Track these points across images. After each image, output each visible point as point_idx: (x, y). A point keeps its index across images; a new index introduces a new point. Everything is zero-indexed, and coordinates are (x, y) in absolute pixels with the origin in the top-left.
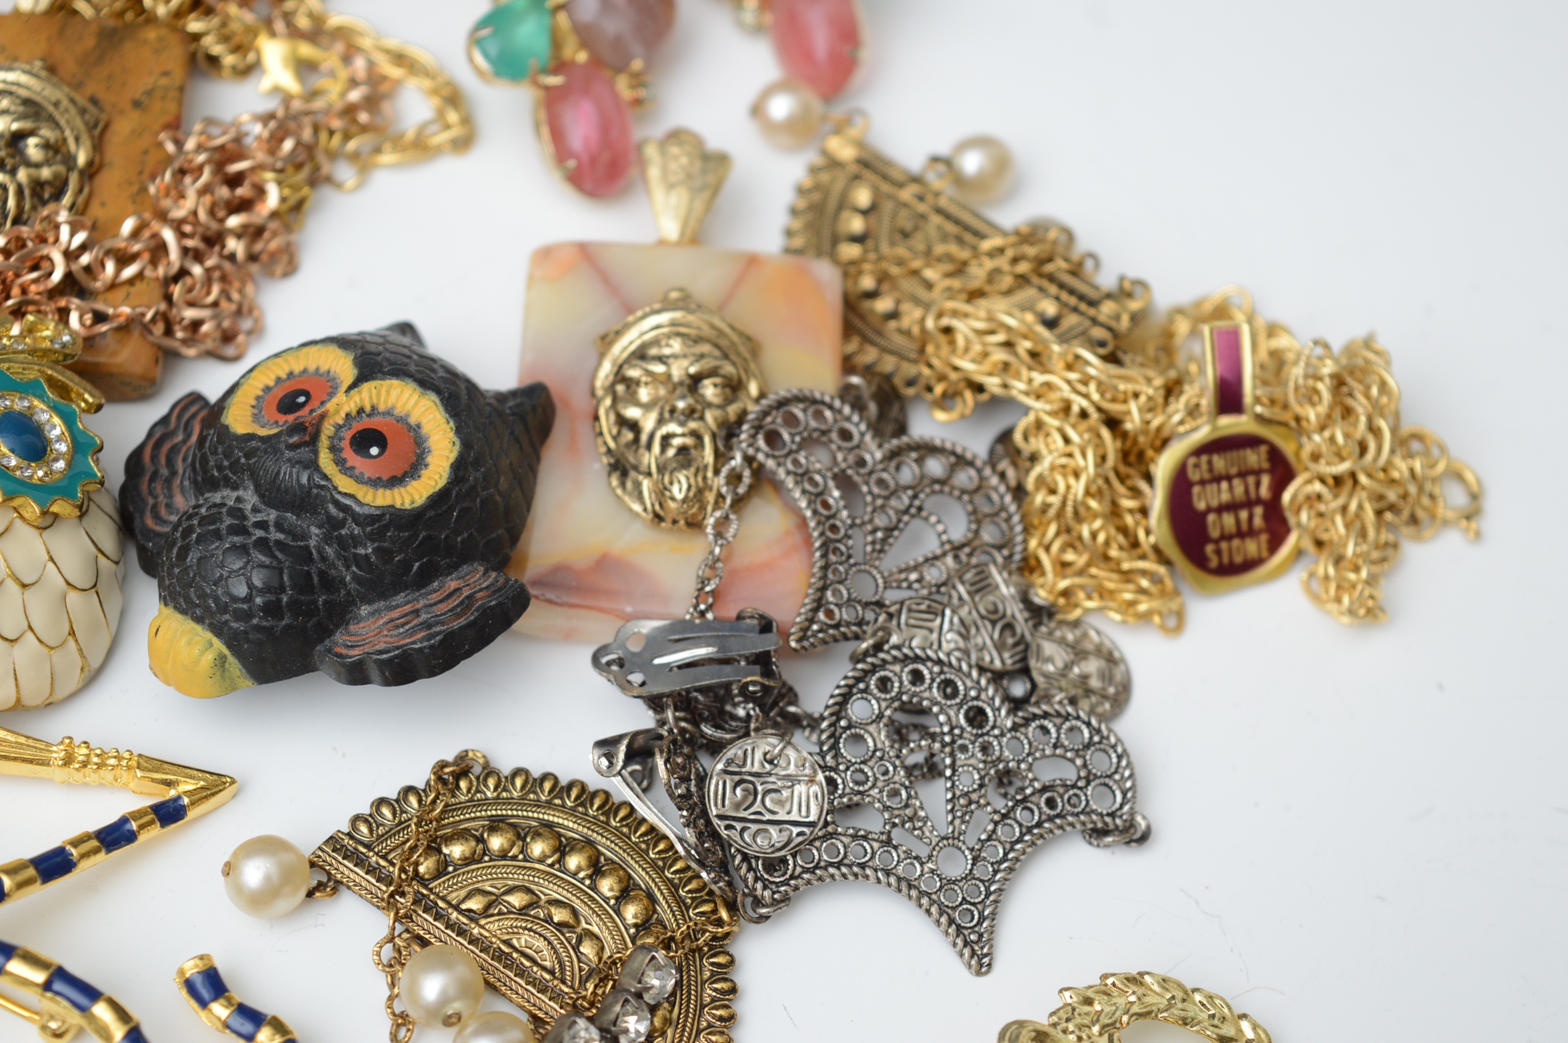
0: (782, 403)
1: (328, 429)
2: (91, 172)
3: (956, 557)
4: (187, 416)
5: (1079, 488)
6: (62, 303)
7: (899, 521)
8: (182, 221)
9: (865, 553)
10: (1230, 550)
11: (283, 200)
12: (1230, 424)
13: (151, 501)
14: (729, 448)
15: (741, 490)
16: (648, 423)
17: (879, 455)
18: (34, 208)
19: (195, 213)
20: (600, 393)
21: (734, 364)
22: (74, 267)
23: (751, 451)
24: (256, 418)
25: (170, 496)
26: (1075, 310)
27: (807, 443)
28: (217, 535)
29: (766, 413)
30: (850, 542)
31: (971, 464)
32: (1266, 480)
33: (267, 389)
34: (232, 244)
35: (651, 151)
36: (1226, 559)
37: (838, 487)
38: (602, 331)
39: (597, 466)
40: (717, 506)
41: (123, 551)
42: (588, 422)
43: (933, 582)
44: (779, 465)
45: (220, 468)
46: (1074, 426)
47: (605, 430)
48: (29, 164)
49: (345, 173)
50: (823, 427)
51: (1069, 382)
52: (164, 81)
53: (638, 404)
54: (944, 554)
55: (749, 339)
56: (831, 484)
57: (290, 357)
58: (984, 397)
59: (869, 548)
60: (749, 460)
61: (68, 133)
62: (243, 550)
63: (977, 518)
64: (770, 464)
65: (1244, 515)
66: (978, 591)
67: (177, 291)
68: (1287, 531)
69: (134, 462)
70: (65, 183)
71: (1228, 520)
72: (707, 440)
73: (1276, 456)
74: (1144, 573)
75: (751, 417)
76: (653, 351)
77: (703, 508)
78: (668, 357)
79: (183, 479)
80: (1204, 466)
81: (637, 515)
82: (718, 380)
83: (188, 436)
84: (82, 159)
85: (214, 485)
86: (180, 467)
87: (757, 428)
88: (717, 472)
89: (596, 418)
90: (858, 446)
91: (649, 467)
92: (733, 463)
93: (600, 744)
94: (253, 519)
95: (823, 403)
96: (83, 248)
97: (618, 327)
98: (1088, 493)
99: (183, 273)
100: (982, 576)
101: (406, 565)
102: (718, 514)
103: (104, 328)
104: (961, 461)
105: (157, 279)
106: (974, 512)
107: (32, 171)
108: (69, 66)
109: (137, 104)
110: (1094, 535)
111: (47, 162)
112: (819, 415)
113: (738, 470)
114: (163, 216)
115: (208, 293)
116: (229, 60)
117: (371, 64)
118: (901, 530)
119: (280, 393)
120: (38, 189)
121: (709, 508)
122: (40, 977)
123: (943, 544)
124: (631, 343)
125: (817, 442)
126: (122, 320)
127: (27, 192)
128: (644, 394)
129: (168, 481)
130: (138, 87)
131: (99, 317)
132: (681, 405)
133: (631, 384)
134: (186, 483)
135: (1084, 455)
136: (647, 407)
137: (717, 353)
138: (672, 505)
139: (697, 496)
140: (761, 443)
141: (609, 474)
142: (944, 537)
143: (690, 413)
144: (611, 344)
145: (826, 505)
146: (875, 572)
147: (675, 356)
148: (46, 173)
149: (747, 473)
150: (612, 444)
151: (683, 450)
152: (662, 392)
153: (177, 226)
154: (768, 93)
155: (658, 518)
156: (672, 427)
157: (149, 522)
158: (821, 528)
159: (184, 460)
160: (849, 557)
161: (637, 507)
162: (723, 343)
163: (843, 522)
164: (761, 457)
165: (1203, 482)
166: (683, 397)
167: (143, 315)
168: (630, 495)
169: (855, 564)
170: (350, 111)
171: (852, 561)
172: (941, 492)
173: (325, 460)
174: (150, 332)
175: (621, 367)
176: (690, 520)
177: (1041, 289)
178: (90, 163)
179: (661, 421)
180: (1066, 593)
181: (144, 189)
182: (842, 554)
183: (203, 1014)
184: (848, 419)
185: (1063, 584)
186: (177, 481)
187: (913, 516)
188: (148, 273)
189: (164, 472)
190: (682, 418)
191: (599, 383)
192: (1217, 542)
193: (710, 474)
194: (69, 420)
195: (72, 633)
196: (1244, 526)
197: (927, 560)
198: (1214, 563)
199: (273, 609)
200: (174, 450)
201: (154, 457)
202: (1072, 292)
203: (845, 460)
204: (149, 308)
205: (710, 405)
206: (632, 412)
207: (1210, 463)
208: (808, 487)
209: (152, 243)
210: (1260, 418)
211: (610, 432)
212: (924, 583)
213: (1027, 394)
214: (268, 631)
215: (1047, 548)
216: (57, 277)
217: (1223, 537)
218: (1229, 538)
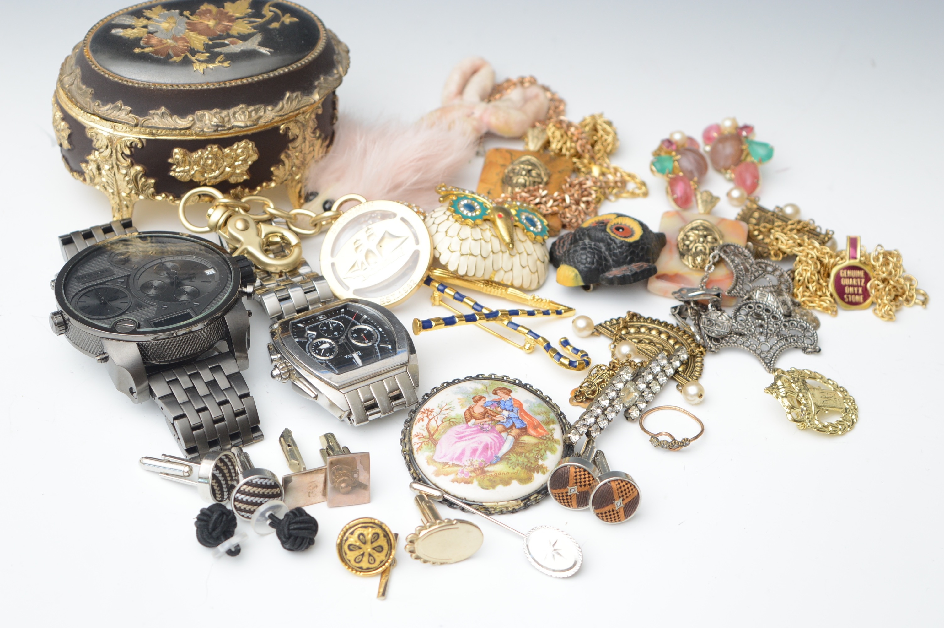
0: (728, 245)
1: (609, 225)
2: (548, 182)
3: (773, 288)
5: (809, 274)
7: (758, 277)
10: (852, 298)
11: (596, 197)
12: (853, 262)
13: (558, 250)
14: (713, 251)
16: (692, 245)
17: (754, 262)
20: (679, 239)
21: (716, 235)
23: (719, 253)
25: (563, 249)
29: (724, 246)
30: (744, 278)
31: (780, 270)
32: (863, 280)
34: (583, 205)
35: (699, 196)
36: (850, 301)
37: (742, 266)
39: (677, 255)
40: (709, 264)
42: (675, 246)
44: (726, 257)
45: (579, 236)
47: (680, 247)
49: (612, 198)
50: (739, 253)
52: (567, 168)
53: (689, 241)
55: (721, 231)
58: (785, 255)
59: (749, 280)
61: (542, 172)
62: (584, 249)
64: (724, 256)
65: (856, 289)
68: (869, 296)
69: (554, 244)
71: (851, 289)
72: (707, 249)
73: (866, 274)
77: (705, 264)
80: (845, 273)
81: (687, 266)
84: (545, 178)
85: (577, 242)
86: (566, 243)
87: (721, 248)
89: (678, 244)
90: (749, 259)
91: (691, 254)
92: (714, 253)
93: (672, 308)
95: (740, 248)
97: (685, 225)
98: (811, 274)
99: (569, 206)
101: (627, 256)
104: (777, 269)
106: (780, 280)
109: (560, 172)
111: (537, 177)
112: (738, 250)
116: (583, 169)
117: (622, 176)
118: (759, 279)
120: (534, 183)
121: (707, 264)
122: (526, 331)
124: (689, 227)
128: (691, 238)
132: (701, 241)
133: (688, 236)
135: (811, 267)
136: (692, 241)
138: (697, 262)
139: (704, 261)
141: (680, 257)
142: (771, 283)
143: (704, 242)
144: (683, 228)
145: (738, 268)
146: (750, 285)
147: (701, 230)
148: (536, 180)
150: (681, 250)
151: (701, 250)
154: (731, 191)
155: (693, 266)
156: (698, 244)
157: (557, 254)
158: (736, 273)
160: (744, 281)
161: (687, 263)
163: (743, 273)
164: (722, 254)
165: (845, 278)
168: (685, 261)
172: (771, 274)
173: (608, 230)
175: (686, 233)
176: (701, 267)
178: (547, 180)
180: (804, 301)
182: (742, 279)
183: (565, 349)
184: (746, 253)
185: (803, 299)
186: (565, 246)
187: (762, 277)
188: (561, 205)
189: (562, 245)
190: (701, 243)
191: (679, 237)
193: (708, 256)
195: (537, 271)
196: (856, 292)
197: (765, 286)
198: (847, 300)
199: (593, 263)
200: (565, 241)
202: (812, 233)
203: (745, 261)
205: (709, 242)
206: (688, 243)
207: (847, 272)
208: (734, 264)
209: (562, 198)
210: (862, 262)
214: (590, 268)
217: (849, 294)
218: (852, 294)
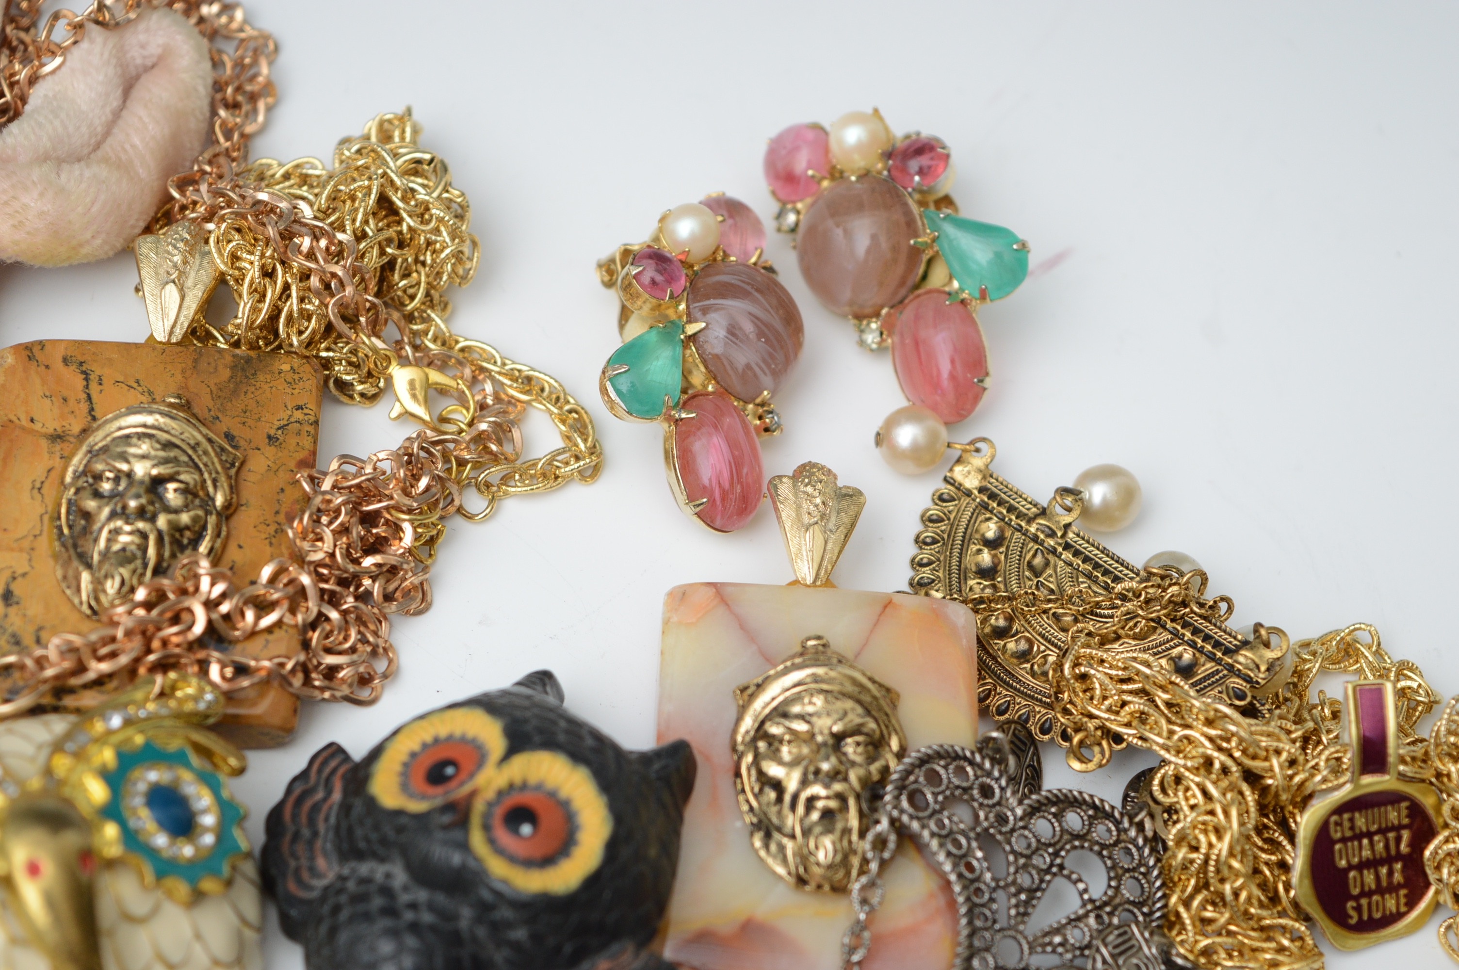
0: (924, 761)
1: (479, 807)
2: (228, 512)
3: (1098, 917)
4: (327, 770)
5: (1223, 847)
6: (201, 655)
7: (1042, 881)
8: (320, 564)
9: (1009, 917)
10: (1369, 904)
11: (417, 537)
12: (1372, 782)
13: (293, 864)
14: (874, 810)
15: (886, 855)
16: (792, 784)
17: (1019, 812)
18: (173, 556)
19: (332, 555)
20: (741, 748)
21: (876, 720)
22: (215, 616)
23: (895, 813)
24: (405, 787)
25: (312, 858)
26: (1212, 658)
27: (950, 801)
28: (367, 917)
29: (908, 773)
30: (994, 906)
31: (1109, 816)
32: (1406, 835)
33: (413, 755)
34: (368, 584)
35: (785, 489)
36: (1365, 917)
37: (980, 849)
38: (742, 681)
39: (739, 824)
40: (862, 872)
41: (264, 916)
42: (729, 777)
43: (1077, 945)
44: (923, 827)
45: (368, 841)
46: (1214, 783)
47: (747, 788)
48: (168, 509)
49: (475, 502)
50: (965, 784)
51: (1211, 739)
52: (298, 415)
53: (781, 762)
54: (1086, 915)
55: (888, 690)
56: (974, 844)
57: (435, 719)
58: (1121, 747)
59: (1013, 912)
60: (893, 822)
61: (206, 475)
62: (394, 933)
63: (1116, 873)
64: (915, 825)
65: (1384, 871)
66: (1121, 953)
67: (315, 637)
68: (1428, 885)
69: (275, 818)
70: (204, 527)
71: (1369, 878)
72: (852, 802)
73: (1416, 811)
74: (1284, 929)
75: (895, 777)
76: (796, 709)
77: (848, 873)
78: (810, 715)
79: (325, 842)
80: (1347, 824)
81: (780, 877)
82: (859, 738)
83: (329, 792)
84: (219, 500)
85: (360, 855)
86: (321, 827)
87: (901, 788)
88: (862, 835)
89: (738, 774)
90: (999, 803)
91: (793, 829)
92: (879, 828)
94: (404, 898)
95: (965, 758)
96: (224, 596)
97: (759, 680)
98: (1231, 854)
99: (321, 617)
100: (1126, 937)
102: (864, 879)
103: (245, 683)
104: (1099, 812)
105: (296, 626)
106: (1114, 867)
107: (172, 516)
108: (204, 403)
109: (272, 440)
110: (1236, 894)
111: (186, 507)
112: (961, 771)
113: (885, 834)
114: (300, 560)
115: (346, 639)
116: (359, 387)
117: (497, 387)
118: (1044, 890)
119: (427, 762)
120: (177, 535)
121: (854, 873)
123: (1084, 905)
124: (773, 699)
125: (960, 799)
126: (263, 673)
127: (167, 539)
128: (786, 752)
129: (311, 843)
130: (271, 423)
131: (241, 670)
132: (825, 766)
133: (771, 740)
134: (329, 846)
135: (1226, 813)
136: (792, 765)
137: (860, 710)
138: (816, 870)
139: (843, 862)
140: (905, 804)
141: (752, 834)
142: (1086, 897)
143: (836, 775)
144: (752, 697)
145: (970, 867)
146: (1019, 937)
147: (817, 714)
148: (185, 518)
149: (893, 838)
150: (754, 804)
151: (827, 814)
152: (805, 750)
153: (315, 569)
154: (893, 421)
155: (801, 881)
156: (817, 789)
157: (292, 886)
158: (966, 893)
159: (327, 819)
160: (995, 921)
161: (781, 870)
162: (867, 699)
163: (988, 885)
164: (905, 818)
165: (1344, 840)
166: (827, 758)
167: (282, 665)
168: (774, 857)
169: (1001, 930)
170: (480, 439)
171: (997, 926)
172: (1082, 847)
173: (477, 840)
174: (290, 684)
175: (763, 723)
176: (836, 885)
177: (1175, 634)
178: (228, 505)
179: (804, 783)
180: (1206, 952)
181: (280, 531)
182: (986, 919)
184: (989, 774)
185: (1204, 942)
186: (319, 844)
187: (1055, 875)
188: (288, 620)
189: (306, 832)
190: (827, 780)
191: (739, 739)
192: (1356, 898)
193: (855, 837)
194: (215, 789)
196: (1384, 883)
197: (1070, 921)
198: (1354, 920)
200: (316, 808)
201: (295, 816)
202: (1207, 638)
203: (986, 819)
204: (289, 658)
205: (853, 764)
206: (774, 770)
207: (1351, 820)
208: (950, 847)
209: (291, 590)
210: (1402, 776)
211: (752, 789)
212: (1068, 947)
213: (1168, 750)
215: (1187, 903)
216: (199, 628)
217: (1363, 894)
218: (1369, 894)
